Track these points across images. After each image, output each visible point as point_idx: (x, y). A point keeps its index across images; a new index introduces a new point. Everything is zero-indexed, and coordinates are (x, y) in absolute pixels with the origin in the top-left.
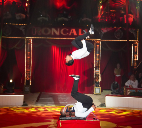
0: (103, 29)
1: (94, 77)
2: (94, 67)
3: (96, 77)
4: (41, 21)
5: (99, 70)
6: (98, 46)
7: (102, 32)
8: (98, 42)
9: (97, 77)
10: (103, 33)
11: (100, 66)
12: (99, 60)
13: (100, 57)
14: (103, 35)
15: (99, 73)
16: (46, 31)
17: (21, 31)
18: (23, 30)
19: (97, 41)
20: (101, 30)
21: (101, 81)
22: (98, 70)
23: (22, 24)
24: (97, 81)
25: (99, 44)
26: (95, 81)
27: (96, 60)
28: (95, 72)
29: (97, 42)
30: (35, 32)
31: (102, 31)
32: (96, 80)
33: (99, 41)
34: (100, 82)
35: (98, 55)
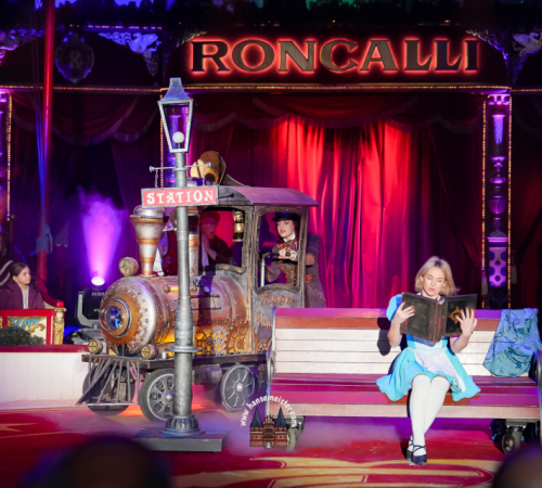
0: (520, 39)
1: (483, 266)
2: (481, 220)
3: (492, 264)
4: (230, 8)
5: (505, 230)
6: (499, 117)
7: (515, 49)
8: (499, 98)
9: (498, 263)
10: (521, 54)
11: (509, 211)
12: (504, 186)
13: (510, 171)
14: (520, 67)
15: (505, 245)
16: (253, 57)
17: (140, 56)
18: (147, 55)
19: (495, 96)
20: (514, 44)
21: (515, 282)
23: (141, 26)
24: (497, 283)
25: (503, 110)
26: (488, 282)
27: (490, 186)
28: (486, 240)
29: (492, 99)
30: (204, 60)
31: (519, 45)
32: (492, 279)
33: (503, 96)
34: (512, 285)
35: (499, 161)
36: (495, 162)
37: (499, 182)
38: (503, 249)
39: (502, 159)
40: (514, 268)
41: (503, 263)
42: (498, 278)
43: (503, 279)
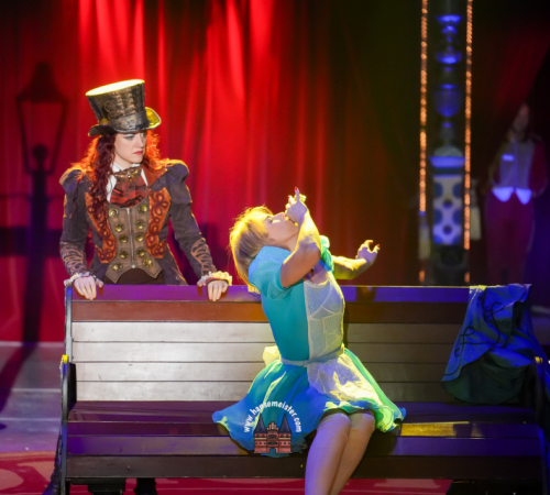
1: (423, 207)
2: (417, 127)
3: (438, 204)
5: (460, 145)
9: (448, 204)
11: (468, 112)
12: (459, 68)
13: (469, 40)
15: (461, 171)
21: (477, 235)
22: (454, 151)
24: (447, 239)
26: (432, 236)
27: (435, 68)
28: (428, 161)
32: (438, 230)
34: (472, 242)
35: (451, 23)
36: (445, 24)
37: (450, 60)
38: (457, 179)
39: (454, 19)
40: (476, 212)
41: (457, 203)
42: (447, 230)
43: (456, 230)
